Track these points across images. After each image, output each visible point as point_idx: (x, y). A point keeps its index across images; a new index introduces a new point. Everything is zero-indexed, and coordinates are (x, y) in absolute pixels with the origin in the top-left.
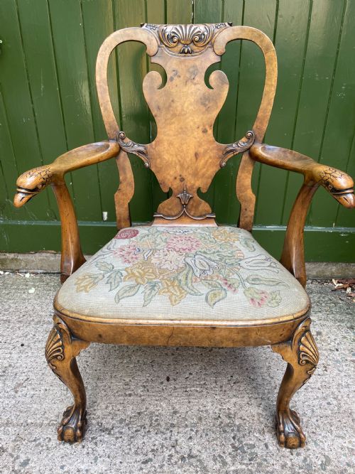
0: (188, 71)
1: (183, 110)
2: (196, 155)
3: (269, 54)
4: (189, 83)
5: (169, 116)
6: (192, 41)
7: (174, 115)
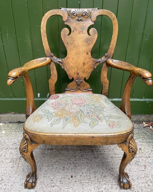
0: (80, 28)
1: (78, 44)
2: (84, 64)
3: (114, 21)
4: (81, 33)
5: (72, 47)
6: (82, 16)
7: (74, 47)
